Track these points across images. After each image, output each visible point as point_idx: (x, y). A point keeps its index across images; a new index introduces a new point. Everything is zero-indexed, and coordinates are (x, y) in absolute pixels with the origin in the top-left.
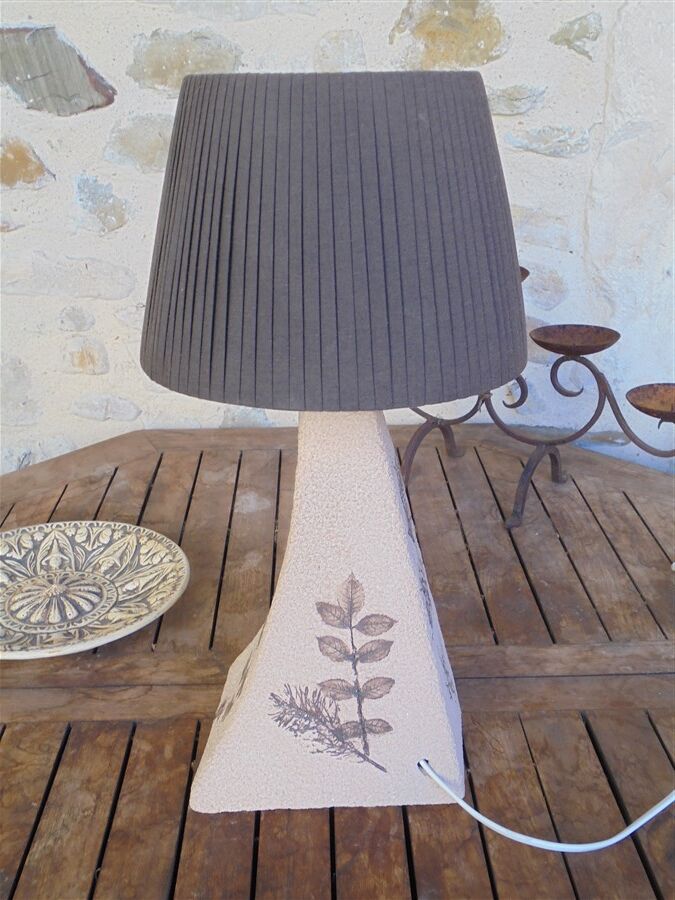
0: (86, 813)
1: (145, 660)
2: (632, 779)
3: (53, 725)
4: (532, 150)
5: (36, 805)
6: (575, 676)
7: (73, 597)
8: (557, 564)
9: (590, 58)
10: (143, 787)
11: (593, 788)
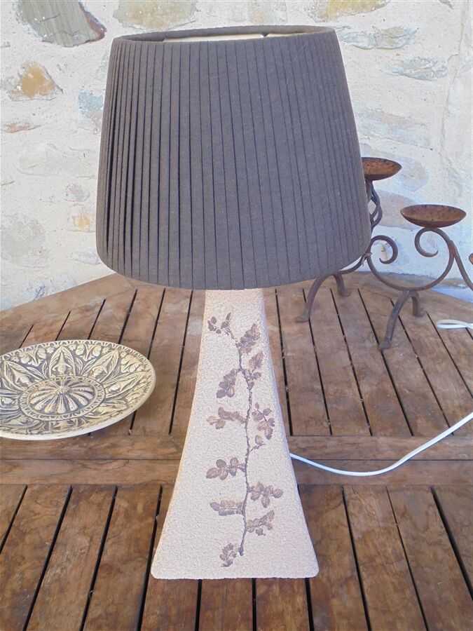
0: (83, 551)
1: (124, 441)
2: (466, 537)
3: (60, 487)
4: (406, 75)
5: (49, 544)
6: (426, 460)
7: (74, 395)
8: (415, 377)
9: (451, 6)
10: (122, 533)
11: (438, 543)
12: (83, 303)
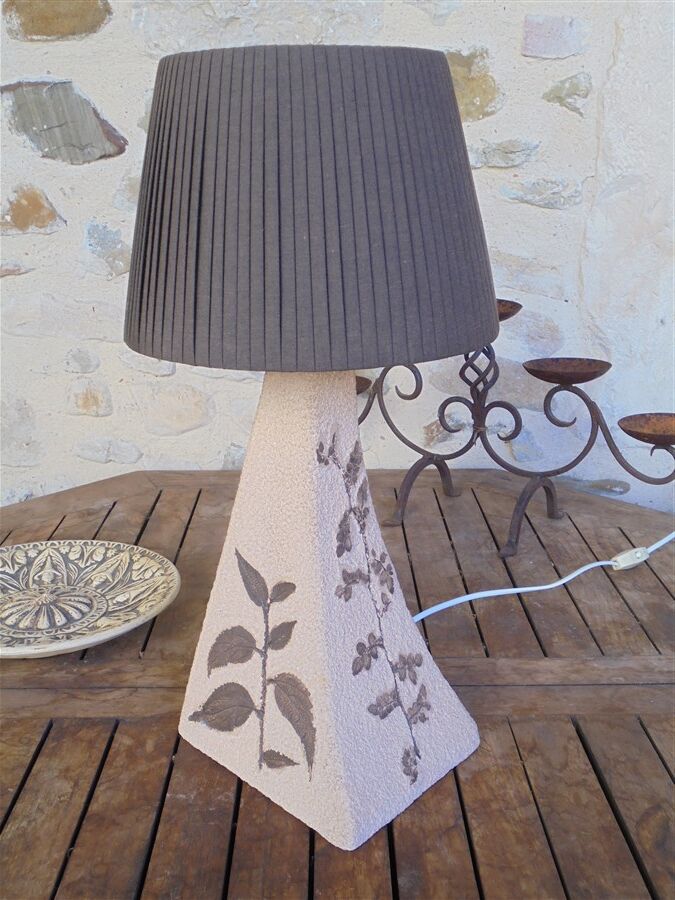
0: (62, 799)
1: (131, 666)
2: (621, 775)
3: (35, 721)
4: (527, 202)
5: (12, 791)
6: (565, 686)
7: (63, 606)
9: (581, 114)
10: (122, 777)
11: (583, 783)
12: (83, 506)
